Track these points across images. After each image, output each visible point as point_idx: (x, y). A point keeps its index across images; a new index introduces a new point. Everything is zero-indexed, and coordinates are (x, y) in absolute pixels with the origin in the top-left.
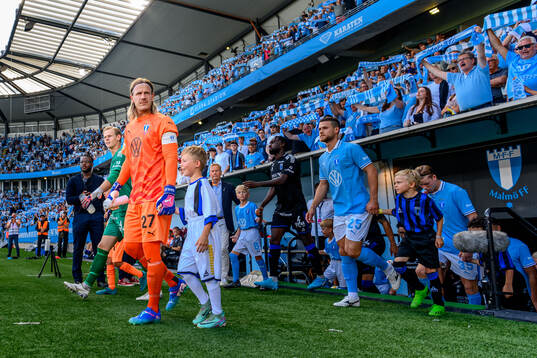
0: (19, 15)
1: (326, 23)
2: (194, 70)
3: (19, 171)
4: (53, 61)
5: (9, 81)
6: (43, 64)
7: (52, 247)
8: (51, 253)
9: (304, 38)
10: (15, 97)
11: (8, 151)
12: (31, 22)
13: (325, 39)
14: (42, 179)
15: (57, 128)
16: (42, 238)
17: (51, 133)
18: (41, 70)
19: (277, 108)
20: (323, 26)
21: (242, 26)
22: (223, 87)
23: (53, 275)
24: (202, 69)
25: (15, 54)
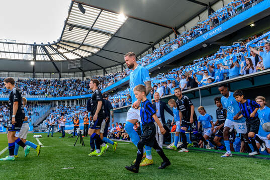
0: (66, 23)
1: (206, 29)
2: (147, 49)
3: (65, 95)
4: (82, 45)
5: (61, 54)
6: (77, 46)
7: (80, 132)
8: (80, 134)
9: (197, 36)
10: (64, 61)
11: (60, 86)
12: (72, 27)
13: (205, 37)
14: (76, 100)
15: (84, 76)
16: (76, 127)
17: (81, 78)
18: (76, 49)
19: (184, 67)
20: (205, 31)
21: (169, 30)
22: (160, 58)
23: (81, 145)
24: (151, 50)
25: (64, 41)
